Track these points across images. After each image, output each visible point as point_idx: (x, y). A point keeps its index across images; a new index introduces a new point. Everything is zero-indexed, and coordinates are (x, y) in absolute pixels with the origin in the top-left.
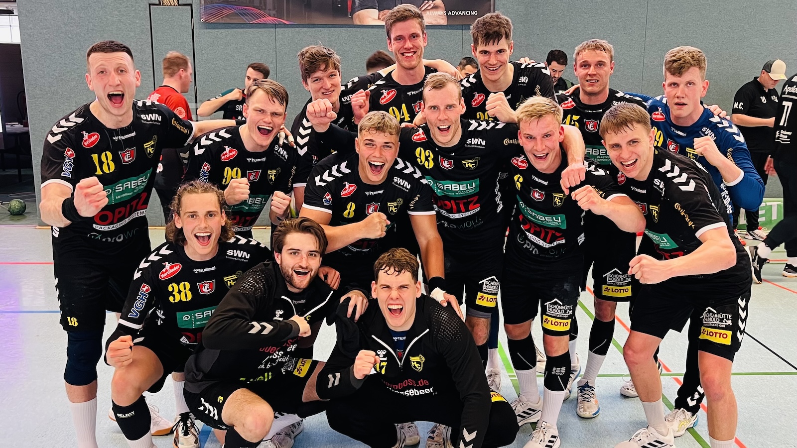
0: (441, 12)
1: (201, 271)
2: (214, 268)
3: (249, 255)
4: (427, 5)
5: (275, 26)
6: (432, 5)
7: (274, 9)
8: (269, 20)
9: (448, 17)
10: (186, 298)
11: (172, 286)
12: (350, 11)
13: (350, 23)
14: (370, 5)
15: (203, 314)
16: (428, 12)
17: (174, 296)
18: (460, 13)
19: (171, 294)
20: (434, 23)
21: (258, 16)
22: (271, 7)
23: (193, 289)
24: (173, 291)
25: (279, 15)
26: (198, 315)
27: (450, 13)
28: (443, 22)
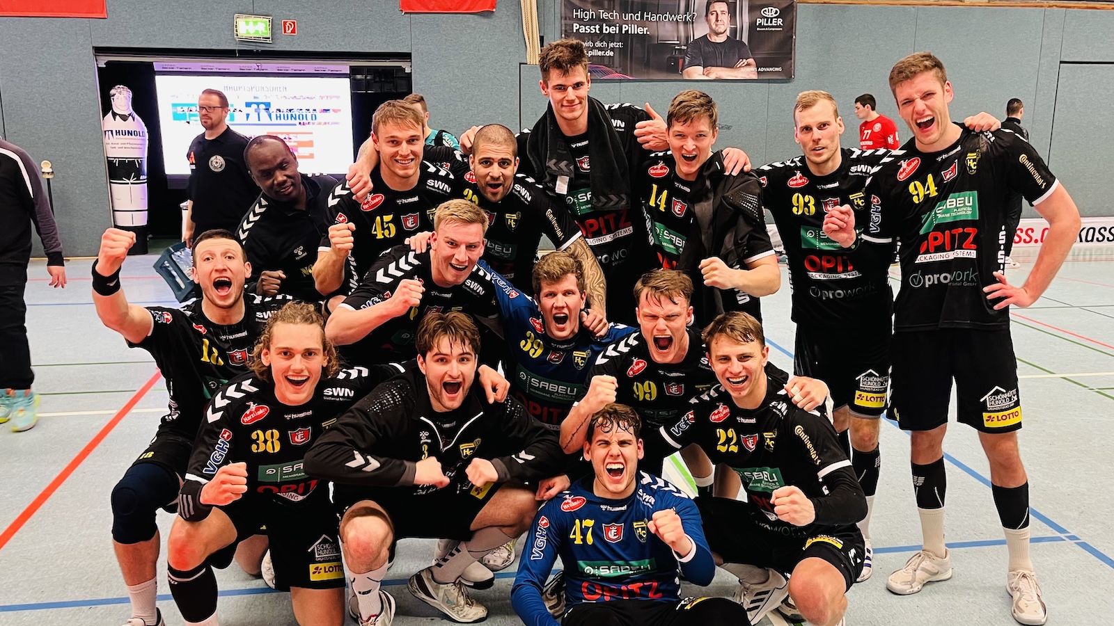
0: (753, 69)
1: (294, 416)
2: (310, 413)
3: (353, 392)
4: (742, 63)
5: (620, 81)
6: (746, 63)
7: (620, 67)
8: (616, 76)
9: (759, 73)
10: (274, 449)
11: (257, 434)
12: (680, 68)
13: (680, 78)
14: (697, 63)
15: (293, 468)
16: (742, 68)
17: (258, 445)
18: (768, 69)
19: (255, 442)
20: (748, 78)
21: (606, 73)
22: (618, 66)
23: (283, 439)
24: (258, 439)
25: (624, 72)
26: (287, 469)
27: (759, 70)
28: (755, 77)
